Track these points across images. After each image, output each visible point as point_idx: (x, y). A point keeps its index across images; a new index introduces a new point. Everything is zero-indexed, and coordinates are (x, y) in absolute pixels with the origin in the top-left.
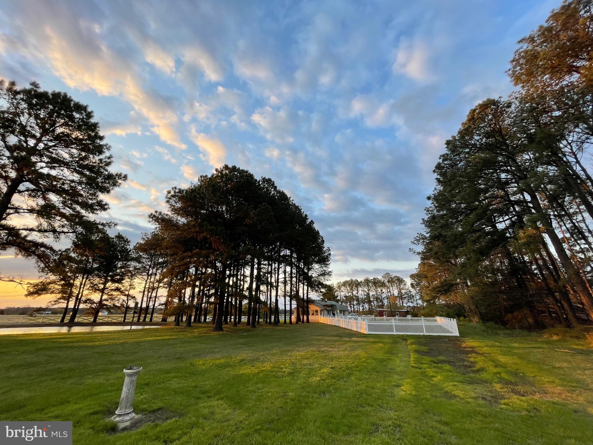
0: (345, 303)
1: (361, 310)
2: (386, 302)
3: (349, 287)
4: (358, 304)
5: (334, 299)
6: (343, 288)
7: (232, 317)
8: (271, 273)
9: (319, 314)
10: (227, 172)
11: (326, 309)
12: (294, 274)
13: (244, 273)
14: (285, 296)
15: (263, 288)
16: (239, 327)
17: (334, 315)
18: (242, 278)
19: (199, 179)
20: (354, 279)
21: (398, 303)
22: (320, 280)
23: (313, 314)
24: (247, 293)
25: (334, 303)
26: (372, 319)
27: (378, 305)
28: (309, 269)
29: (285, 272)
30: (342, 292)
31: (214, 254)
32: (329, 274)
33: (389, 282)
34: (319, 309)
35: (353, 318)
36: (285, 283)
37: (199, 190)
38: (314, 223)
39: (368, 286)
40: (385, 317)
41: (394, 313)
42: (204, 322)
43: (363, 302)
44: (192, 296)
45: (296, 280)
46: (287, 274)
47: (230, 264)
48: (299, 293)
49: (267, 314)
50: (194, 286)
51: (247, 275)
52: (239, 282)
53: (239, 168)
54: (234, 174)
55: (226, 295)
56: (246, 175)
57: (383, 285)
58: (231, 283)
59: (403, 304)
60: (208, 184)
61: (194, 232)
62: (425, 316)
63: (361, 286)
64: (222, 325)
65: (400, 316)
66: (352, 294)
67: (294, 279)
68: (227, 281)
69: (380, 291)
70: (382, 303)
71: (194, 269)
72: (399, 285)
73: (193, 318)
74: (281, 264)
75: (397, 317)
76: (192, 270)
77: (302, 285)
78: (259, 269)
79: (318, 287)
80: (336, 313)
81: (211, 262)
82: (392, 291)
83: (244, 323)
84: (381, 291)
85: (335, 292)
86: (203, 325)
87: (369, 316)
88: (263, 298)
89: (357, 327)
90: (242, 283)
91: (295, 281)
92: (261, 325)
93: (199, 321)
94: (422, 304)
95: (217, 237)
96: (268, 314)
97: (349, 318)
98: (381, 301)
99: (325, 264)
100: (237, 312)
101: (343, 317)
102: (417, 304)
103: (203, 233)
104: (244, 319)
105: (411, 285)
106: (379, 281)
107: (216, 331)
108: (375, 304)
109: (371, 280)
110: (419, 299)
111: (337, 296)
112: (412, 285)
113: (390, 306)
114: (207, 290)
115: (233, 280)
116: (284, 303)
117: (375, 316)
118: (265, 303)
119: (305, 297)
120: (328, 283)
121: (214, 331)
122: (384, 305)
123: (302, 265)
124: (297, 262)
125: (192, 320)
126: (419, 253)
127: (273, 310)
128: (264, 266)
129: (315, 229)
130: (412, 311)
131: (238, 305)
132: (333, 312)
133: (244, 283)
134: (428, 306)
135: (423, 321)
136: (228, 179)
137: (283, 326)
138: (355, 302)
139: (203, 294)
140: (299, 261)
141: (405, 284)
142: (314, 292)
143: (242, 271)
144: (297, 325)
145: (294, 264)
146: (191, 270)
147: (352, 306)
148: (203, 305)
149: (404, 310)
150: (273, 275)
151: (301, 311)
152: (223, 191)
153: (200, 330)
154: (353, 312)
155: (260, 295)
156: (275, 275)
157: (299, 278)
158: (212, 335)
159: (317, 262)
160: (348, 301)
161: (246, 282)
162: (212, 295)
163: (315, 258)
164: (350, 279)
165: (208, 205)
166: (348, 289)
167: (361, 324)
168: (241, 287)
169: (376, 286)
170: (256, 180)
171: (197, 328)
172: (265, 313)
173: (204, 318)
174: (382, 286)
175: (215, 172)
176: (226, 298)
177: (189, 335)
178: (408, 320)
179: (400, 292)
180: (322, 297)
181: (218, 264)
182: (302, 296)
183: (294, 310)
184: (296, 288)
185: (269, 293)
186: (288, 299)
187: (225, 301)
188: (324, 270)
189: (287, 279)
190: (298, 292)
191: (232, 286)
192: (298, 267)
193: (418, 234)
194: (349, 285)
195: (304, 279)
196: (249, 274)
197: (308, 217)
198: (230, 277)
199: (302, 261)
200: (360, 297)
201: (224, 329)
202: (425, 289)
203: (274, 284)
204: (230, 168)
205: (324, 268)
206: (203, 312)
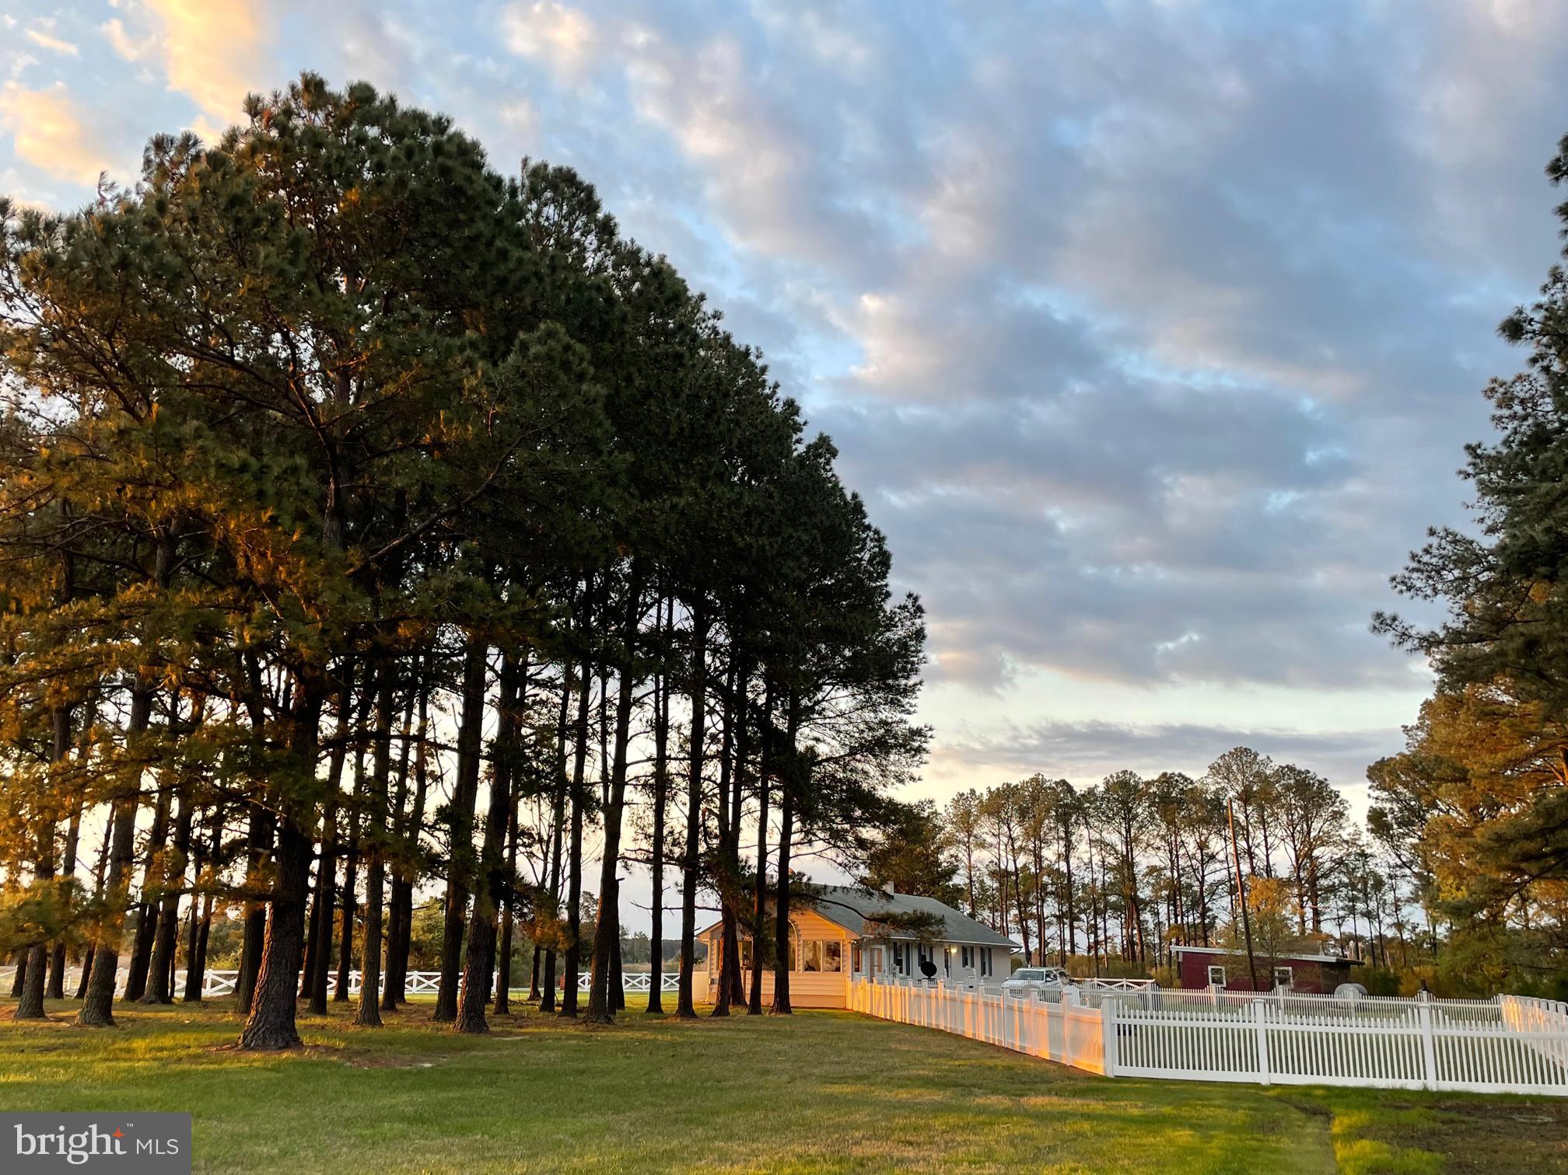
0: (993, 910)
1: (1082, 950)
2: (1222, 909)
3: (1021, 823)
4: (1068, 917)
5: (934, 883)
6: (985, 829)
7: (354, 975)
8: (580, 731)
9: (847, 959)
10: (319, 120)
11: (884, 940)
12: (714, 739)
13: (423, 730)
14: (656, 862)
15: (532, 814)
16: (391, 1027)
17: (929, 970)
18: (413, 756)
19: (148, 162)
20: (1051, 776)
21: (1293, 914)
22: (859, 777)
23: (810, 967)
24: (436, 842)
25: (929, 905)
26: (1143, 997)
27: (1179, 928)
28: (797, 716)
29: (661, 727)
30: (982, 845)
31: (247, 610)
32: (912, 743)
33: (1246, 797)
34: (845, 937)
35: (1035, 995)
36: (660, 787)
37: (152, 224)
38: (834, 453)
39: (1129, 818)
40: (1212, 992)
41: (1265, 972)
42: (187, 999)
43: (1098, 904)
44: (120, 852)
45: (725, 776)
46: (672, 735)
47: (344, 671)
48: (735, 848)
49: (551, 959)
50: (127, 797)
51: (441, 740)
52: (393, 776)
53: (392, 101)
54: (362, 139)
55: (318, 849)
56: (438, 148)
57: (1213, 814)
58: (347, 782)
59: (1316, 922)
60: (203, 190)
61: (123, 482)
62: (1440, 990)
63: (1086, 816)
64: (291, 1012)
65: (1298, 988)
66: (1038, 858)
67: (712, 770)
68: (323, 771)
69: (1192, 848)
70: (1203, 916)
71: (126, 696)
72: (1307, 819)
73: (122, 976)
74: (641, 682)
75: (1281, 993)
76: (117, 710)
77: (754, 803)
78: (512, 709)
79: (848, 818)
80: (938, 961)
81: (226, 661)
82: (1260, 852)
83: (420, 1008)
84: (1202, 846)
85: (940, 849)
86: (185, 1017)
87: (1124, 981)
88: (529, 869)
89: (1056, 1040)
90: (412, 784)
91: (718, 778)
92: (520, 1020)
93: (163, 995)
94: (1424, 926)
95: (265, 518)
96: (561, 962)
97: (1014, 992)
98: (1199, 903)
99: (889, 689)
100: (384, 949)
101: (982, 984)
102: (1400, 926)
103: (177, 484)
104: (422, 988)
105: (1370, 819)
106: (1193, 795)
107: (263, 1046)
108: (1163, 918)
109: (1148, 784)
110: (1414, 899)
111: (952, 871)
112: (1377, 819)
113: (1246, 932)
114: (205, 822)
115: (359, 767)
116: (649, 902)
117: (1159, 985)
118: (544, 897)
119: (772, 871)
120: (903, 794)
121: (247, 1047)
122: (1212, 925)
123: (757, 690)
124: (731, 671)
125: (120, 992)
126: (1429, 643)
127: (589, 937)
128: (544, 694)
129: (837, 490)
130: (1368, 961)
131: (386, 910)
132: (922, 958)
133: (422, 788)
134: (1457, 941)
135: (1425, 1013)
136: (327, 167)
137: (641, 1028)
138: (1051, 907)
139: (184, 842)
140: (741, 666)
141: (1338, 815)
142: (819, 845)
143: (416, 720)
144: (720, 1023)
145: (714, 682)
146: (107, 709)
147: (1033, 925)
148: (185, 901)
149: (1321, 957)
150: (594, 745)
151: (747, 945)
152: (295, 243)
153: (167, 1041)
154: (1035, 959)
155: (513, 855)
156: (603, 742)
157: (742, 759)
158: (237, 1072)
159: (845, 679)
160: (1008, 897)
161: (438, 779)
162: (235, 847)
163: (836, 651)
164: (1027, 776)
165: (205, 318)
166: (1017, 831)
167: (1077, 1020)
168: (408, 808)
169: (1171, 823)
170: (497, 182)
171: (143, 1029)
172: (543, 954)
173: (189, 978)
174: (1205, 821)
175: (245, 122)
176: (315, 865)
177: (100, 1068)
178: (1343, 1011)
179: (1309, 855)
180: (864, 872)
181: (274, 678)
182: (754, 862)
183: (705, 939)
184: (722, 818)
185: (567, 841)
186: (674, 875)
187: (312, 882)
188: (884, 723)
189: (672, 767)
190: (730, 837)
191: (355, 804)
192: (735, 702)
193: (1432, 532)
194: (1023, 813)
195: (767, 769)
196: (454, 734)
197: (800, 420)
198: (343, 752)
199: (762, 668)
200: (1082, 876)
201: (305, 1039)
202: (1447, 840)
203: (599, 792)
204: (335, 100)
205: (886, 713)
206: (181, 948)
